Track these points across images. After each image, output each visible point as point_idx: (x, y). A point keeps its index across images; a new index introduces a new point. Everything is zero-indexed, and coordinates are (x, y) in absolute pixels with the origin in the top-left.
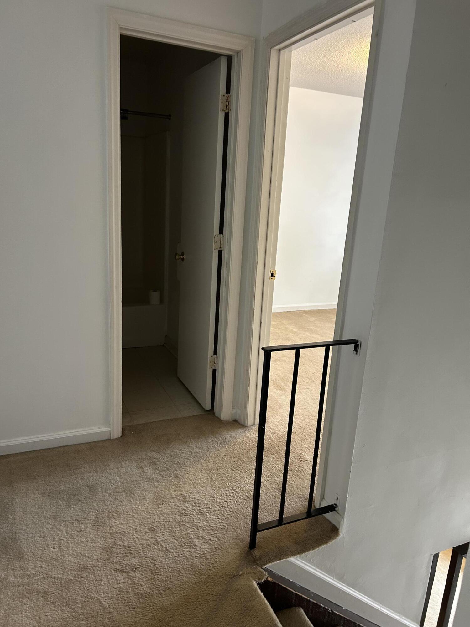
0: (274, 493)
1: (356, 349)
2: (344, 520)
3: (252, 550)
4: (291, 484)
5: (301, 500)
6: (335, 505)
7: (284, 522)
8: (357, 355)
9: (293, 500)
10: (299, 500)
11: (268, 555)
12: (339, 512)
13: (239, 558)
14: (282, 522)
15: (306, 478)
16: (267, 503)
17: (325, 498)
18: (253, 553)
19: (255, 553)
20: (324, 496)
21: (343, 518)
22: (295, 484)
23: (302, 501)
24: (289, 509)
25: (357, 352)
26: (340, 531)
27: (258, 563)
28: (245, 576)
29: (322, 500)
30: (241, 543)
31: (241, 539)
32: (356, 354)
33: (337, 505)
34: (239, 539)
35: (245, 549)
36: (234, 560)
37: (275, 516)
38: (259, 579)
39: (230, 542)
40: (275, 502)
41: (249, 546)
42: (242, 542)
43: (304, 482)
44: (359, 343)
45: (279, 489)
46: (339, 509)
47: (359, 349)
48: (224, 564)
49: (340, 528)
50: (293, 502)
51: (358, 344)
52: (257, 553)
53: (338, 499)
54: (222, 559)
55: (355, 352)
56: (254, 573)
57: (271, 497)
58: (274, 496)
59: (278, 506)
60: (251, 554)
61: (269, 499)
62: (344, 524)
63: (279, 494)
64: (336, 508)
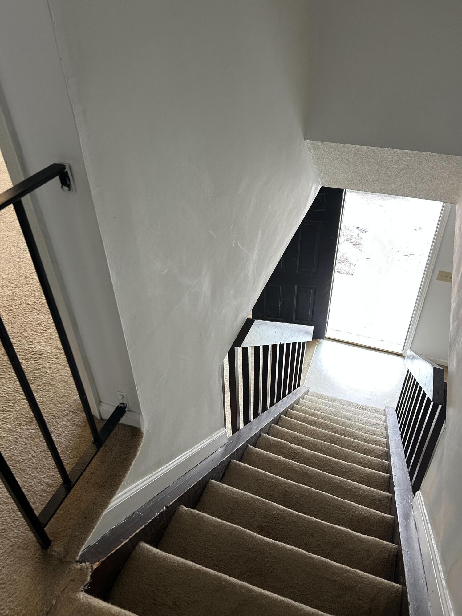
0: (27, 433)
1: (65, 181)
2: (142, 416)
3: (49, 550)
4: (43, 402)
5: (69, 418)
6: (122, 405)
7: (73, 481)
8: (71, 192)
9: (59, 426)
10: (67, 419)
11: (75, 536)
12: (131, 409)
13: (38, 578)
14: (71, 482)
15: (57, 380)
16: (26, 457)
17: (103, 401)
18: (53, 553)
19: (55, 551)
20: (99, 399)
21: (140, 414)
22: (47, 400)
23: (71, 419)
24: (62, 443)
25: (69, 186)
26: (142, 430)
27: (68, 560)
28: (62, 598)
29: (99, 405)
30: (26, 552)
31: (21, 545)
32: (69, 190)
33: (125, 403)
34: (19, 548)
35: (37, 555)
36: (32, 589)
37: (49, 469)
38: (83, 582)
39: (8, 565)
40: (36, 446)
41: (40, 548)
42: (26, 549)
43: (58, 388)
44: (67, 169)
45: (29, 422)
46: (130, 406)
47: (71, 180)
48: (21, 608)
49: (142, 426)
50: (60, 429)
51: (67, 172)
52: (57, 548)
53: (123, 397)
54: (12, 601)
55: (66, 188)
56: (71, 580)
57: (26, 441)
58: (30, 438)
59: (44, 450)
60: (51, 556)
61: (25, 448)
62: (144, 418)
63: (34, 429)
64: (126, 408)
